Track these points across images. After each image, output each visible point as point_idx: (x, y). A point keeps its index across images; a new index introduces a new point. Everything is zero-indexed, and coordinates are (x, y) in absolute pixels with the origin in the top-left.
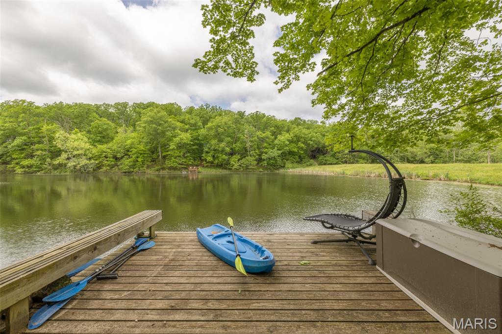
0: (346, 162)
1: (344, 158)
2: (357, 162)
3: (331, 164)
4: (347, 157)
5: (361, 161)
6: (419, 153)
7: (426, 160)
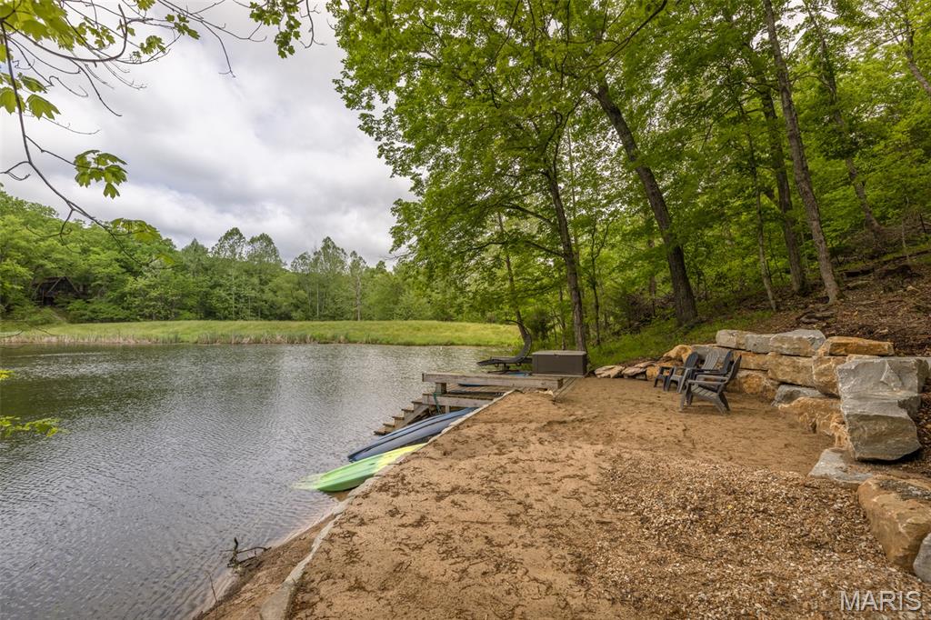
0: (150, 317)
1: (147, 307)
2: (177, 317)
3: (112, 320)
4: (154, 306)
5: (187, 314)
6: (285, 304)
7: (294, 314)
